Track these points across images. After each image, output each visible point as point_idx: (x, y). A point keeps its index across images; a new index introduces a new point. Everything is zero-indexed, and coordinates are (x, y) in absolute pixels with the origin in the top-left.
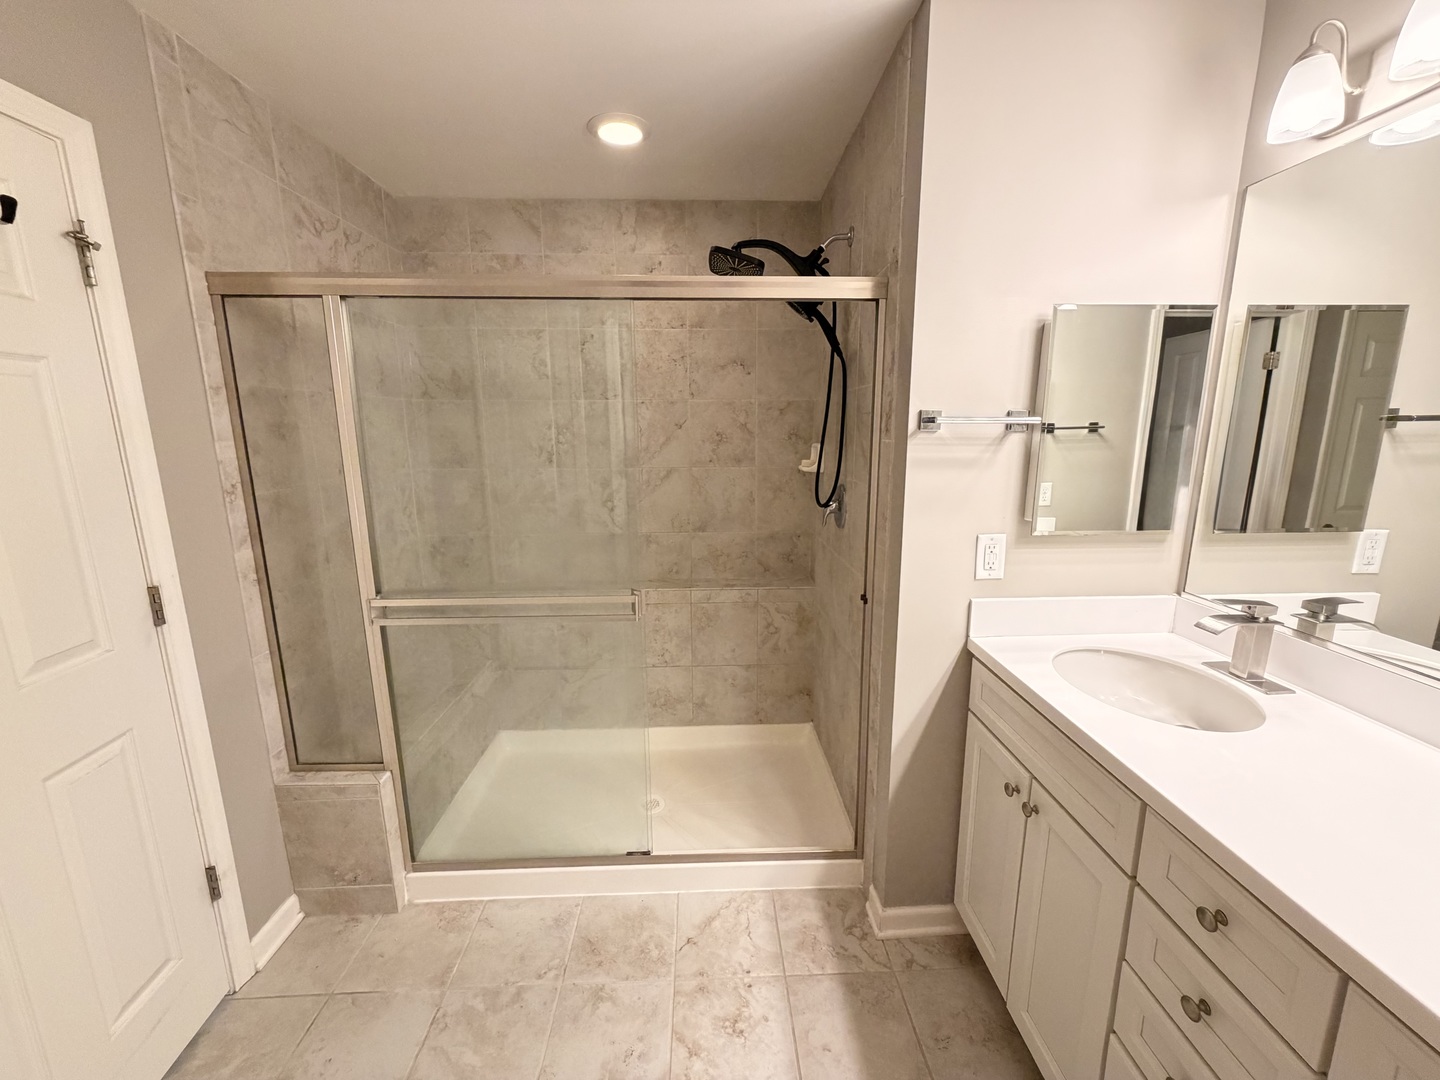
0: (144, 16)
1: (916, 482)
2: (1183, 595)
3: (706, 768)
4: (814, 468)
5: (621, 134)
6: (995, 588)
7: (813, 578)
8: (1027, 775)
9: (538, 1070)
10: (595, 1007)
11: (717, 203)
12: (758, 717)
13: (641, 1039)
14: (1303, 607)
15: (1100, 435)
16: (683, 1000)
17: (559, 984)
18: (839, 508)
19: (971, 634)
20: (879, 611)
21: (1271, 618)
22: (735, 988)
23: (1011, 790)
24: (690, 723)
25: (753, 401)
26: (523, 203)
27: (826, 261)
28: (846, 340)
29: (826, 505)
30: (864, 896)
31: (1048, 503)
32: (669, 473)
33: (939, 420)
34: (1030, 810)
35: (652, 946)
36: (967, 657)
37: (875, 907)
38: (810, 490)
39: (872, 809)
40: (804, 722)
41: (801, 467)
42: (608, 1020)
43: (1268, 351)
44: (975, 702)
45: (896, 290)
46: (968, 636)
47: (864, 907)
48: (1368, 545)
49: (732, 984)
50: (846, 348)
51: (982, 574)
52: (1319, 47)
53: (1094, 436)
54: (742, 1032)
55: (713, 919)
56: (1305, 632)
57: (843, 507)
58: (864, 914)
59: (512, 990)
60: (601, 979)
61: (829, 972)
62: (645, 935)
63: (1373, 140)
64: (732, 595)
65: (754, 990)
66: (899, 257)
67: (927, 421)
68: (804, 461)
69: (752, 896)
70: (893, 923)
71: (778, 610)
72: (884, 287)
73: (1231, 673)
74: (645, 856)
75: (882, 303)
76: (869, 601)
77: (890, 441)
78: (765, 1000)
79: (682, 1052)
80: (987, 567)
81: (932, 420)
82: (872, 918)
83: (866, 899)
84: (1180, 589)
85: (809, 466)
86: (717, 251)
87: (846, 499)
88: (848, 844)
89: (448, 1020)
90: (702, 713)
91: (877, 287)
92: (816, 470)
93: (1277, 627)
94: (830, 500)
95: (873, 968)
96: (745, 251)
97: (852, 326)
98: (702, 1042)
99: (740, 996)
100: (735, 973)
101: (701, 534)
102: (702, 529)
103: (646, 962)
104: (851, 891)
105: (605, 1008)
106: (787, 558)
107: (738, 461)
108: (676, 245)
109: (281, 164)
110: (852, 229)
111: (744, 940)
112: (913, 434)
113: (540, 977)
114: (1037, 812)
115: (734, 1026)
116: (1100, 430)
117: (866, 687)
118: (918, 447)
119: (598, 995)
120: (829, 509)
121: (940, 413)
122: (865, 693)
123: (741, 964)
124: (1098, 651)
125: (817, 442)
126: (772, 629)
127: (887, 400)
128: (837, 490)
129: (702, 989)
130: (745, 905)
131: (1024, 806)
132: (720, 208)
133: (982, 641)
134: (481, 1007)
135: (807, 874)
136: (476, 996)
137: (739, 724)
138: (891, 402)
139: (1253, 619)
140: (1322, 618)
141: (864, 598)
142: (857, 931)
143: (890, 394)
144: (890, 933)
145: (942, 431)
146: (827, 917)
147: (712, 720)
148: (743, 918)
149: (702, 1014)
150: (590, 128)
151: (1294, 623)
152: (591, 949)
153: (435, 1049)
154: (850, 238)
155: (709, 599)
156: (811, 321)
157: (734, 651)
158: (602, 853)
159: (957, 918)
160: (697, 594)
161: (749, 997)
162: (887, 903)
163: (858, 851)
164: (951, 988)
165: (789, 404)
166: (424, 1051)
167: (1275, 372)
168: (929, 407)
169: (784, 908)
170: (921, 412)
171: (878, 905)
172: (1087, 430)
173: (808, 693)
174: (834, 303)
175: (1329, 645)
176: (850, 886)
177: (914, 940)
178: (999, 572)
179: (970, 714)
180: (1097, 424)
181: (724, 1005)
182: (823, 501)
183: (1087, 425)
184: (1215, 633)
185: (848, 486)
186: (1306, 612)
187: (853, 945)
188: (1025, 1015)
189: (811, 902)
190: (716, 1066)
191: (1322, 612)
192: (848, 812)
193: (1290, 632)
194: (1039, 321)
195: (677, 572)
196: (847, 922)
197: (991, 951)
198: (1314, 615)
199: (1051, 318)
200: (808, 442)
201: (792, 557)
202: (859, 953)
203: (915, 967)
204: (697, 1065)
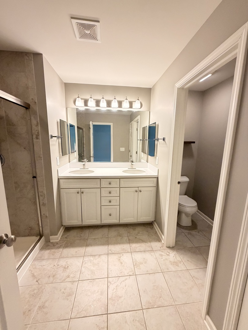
2: (70, 162)
10: (45, 307)
22: (57, 268)
44: (63, 186)
47: (50, 242)
52: (79, 97)
54: (68, 267)
55: (34, 275)
58: (52, 243)
65: (59, 264)
69: (32, 265)
78: (63, 262)
79: (67, 279)
82: (54, 242)
95: (65, 243)
98: (67, 275)
99: (60, 267)
100: (53, 268)
104: (45, 244)
105: (46, 304)
111: (45, 267)
114: (83, 192)
115: (65, 268)
123: (51, 267)
129: (54, 276)
130: (34, 266)
141: (34, 177)
142: (55, 244)
144: (59, 239)
146: (48, 249)
148: (38, 267)
149: (60, 275)
161: (61, 265)
164: (73, 233)
169: (41, 258)
177: (62, 236)
178: (59, 163)
179: (61, 189)
187: (58, 245)
189: (43, 252)
190: (73, 272)
196: (52, 246)
202: (60, 245)
203: (67, 237)
204: (72, 275)
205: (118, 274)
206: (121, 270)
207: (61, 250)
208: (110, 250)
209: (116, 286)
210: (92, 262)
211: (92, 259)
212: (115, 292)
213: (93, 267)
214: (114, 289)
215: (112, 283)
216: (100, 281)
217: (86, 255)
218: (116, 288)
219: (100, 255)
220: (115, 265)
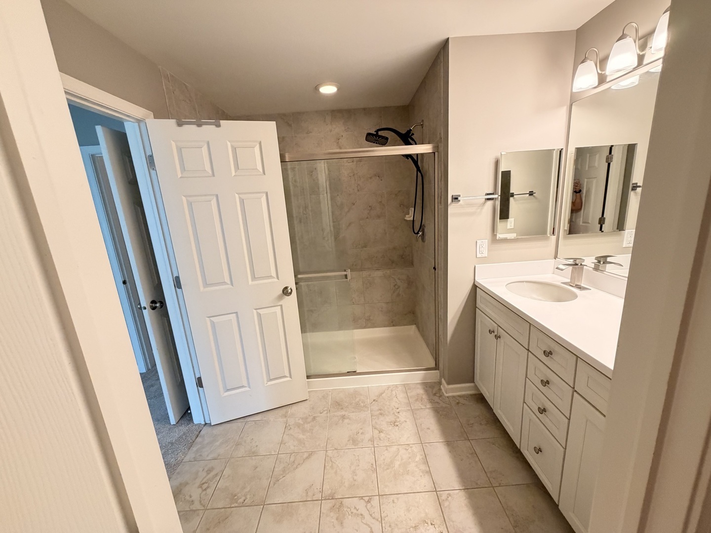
0: (161, 69)
1: (453, 222)
2: (557, 259)
3: (372, 344)
4: (412, 218)
5: (328, 90)
6: (484, 260)
7: (412, 264)
8: (496, 325)
9: (326, 439)
10: (343, 421)
11: (364, 109)
12: (393, 324)
13: (361, 429)
14: (595, 259)
15: (534, 196)
16: (374, 418)
17: (328, 415)
18: (423, 234)
19: (476, 278)
20: (440, 272)
21: (583, 264)
22: (394, 413)
23: (491, 332)
24: (365, 327)
25: (384, 191)
26: (284, 115)
27: (413, 134)
28: (423, 166)
29: (418, 233)
30: (440, 383)
31: (512, 227)
32: (350, 224)
33: (459, 198)
34: (498, 337)
35: (360, 402)
36: (475, 287)
37: (445, 386)
38: (410, 227)
39: (442, 349)
40: (412, 325)
41: (405, 218)
42: (348, 424)
43: (608, 154)
44: (479, 304)
45: (441, 149)
46: (475, 279)
47: (440, 387)
48: (629, 236)
49: (392, 412)
50: (422, 169)
51: (479, 255)
52: (588, 59)
53: (532, 196)
54: (397, 425)
55: (383, 393)
56: (596, 268)
57: (425, 234)
58: (440, 389)
59: (312, 417)
60: (343, 413)
61: (428, 407)
62: (357, 400)
63: (612, 88)
64: (379, 273)
65: (400, 413)
66: (442, 137)
67: (455, 199)
68: (407, 216)
69: (396, 386)
70: (452, 390)
71: (399, 279)
72: (436, 148)
73: (571, 285)
74: (354, 373)
75: (436, 153)
76: (437, 269)
77: (442, 206)
78: (405, 416)
79: (376, 432)
80: (481, 253)
81: (457, 198)
82: (443, 391)
83: (441, 384)
84: (556, 257)
85: (409, 218)
86: (369, 134)
87: (426, 230)
88: (433, 365)
89: (291, 427)
90: (369, 323)
91: (434, 147)
92: (412, 219)
93: (585, 267)
94: (419, 231)
95: (444, 405)
96: (380, 133)
97: (425, 161)
98: (383, 429)
99: (395, 415)
100: (393, 409)
101: (365, 249)
102: (365, 247)
103: (358, 407)
104: (435, 383)
105: (346, 421)
106: (401, 257)
107: (379, 217)
108: (348, 128)
109: (199, 112)
110: (423, 121)
111: (395, 399)
112: (450, 204)
113: (321, 413)
114: (500, 338)
115: (394, 424)
116: (534, 194)
117: (437, 302)
118: (452, 209)
119: (343, 417)
120: (419, 235)
121: (459, 196)
122: (437, 305)
123: (395, 407)
124: (523, 282)
125: (412, 207)
126: (396, 287)
127: (440, 191)
128: (422, 228)
129: (381, 414)
130: (394, 389)
131: (496, 336)
132: (367, 111)
133: (481, 281)
134: (302, 423)
135: (417, 377)
136: (299, 420)
137: (385, 327)
138: (441, 192)
139: (577, 265)
140: (602, 263)
141: (435, 268)
142: (438, 395)
143: (441, 189)
144: (451, 394)
145: (461, 202)
146: (426, 391)
147: (374, 326)
148: (394, 393)
149: (382, 421)
150: (316, 88)
151: (593, 265)
152: (338, 404)
153: (288, 435)
154: (421, 125)
155: (370, 275)
156: (408, 159)
157: (381, 296)
158: (338, 373)
159: (476, 388)
160: (365, 274)
161: (398, 415)
162: (448, 384)
163: (437, 367)
164: (476, 410)
165: (399, 191)
166: (285, 435)
167: (611, 163)
168: (456, 193)
169: (410, 389)
170: (452, 196)
171: (446, 385)
172: (528, 195)
173: (413, 312)
174: (417, 155)
175: (605, 272)
176: (434, 381)
177: (460, 396)
178: (485, 254)
179: (477, 309)
180: (532, 192)
181: (391, 418)
182: (416, 232)
183: (528, 192)
184: (562, 270)
185: (426, 225)
186: (596, 261)
187: (436, 399)
188: (499, 411)
189: (419, 386)
190: (389, 435)
191: (602, 261)
192: (432, 355)
193: (591, 269)
194: (496, 159)
195: (356, 265)
196: (434, 392)
197: (488, 394)
198: (599, 262)
199: (500, 157)
200: (408, 208)
201: (403, 257)
202: (439, 401)
203: (460, 404)
204: (382, 435)
205: (386, 519)
206: (397, 525)
207: (429, 406)
208: (449, 495)
209: (362, 515)
210: (410, 460)
211: (417, 459)
212: (352, 513)
213: (400, 465)
214: (357, 510)
215: (369, 506)
216: (372, 482)
217: (426, 446)
218: (358, 515)
219: (429, 472)
220: (408, 510)
